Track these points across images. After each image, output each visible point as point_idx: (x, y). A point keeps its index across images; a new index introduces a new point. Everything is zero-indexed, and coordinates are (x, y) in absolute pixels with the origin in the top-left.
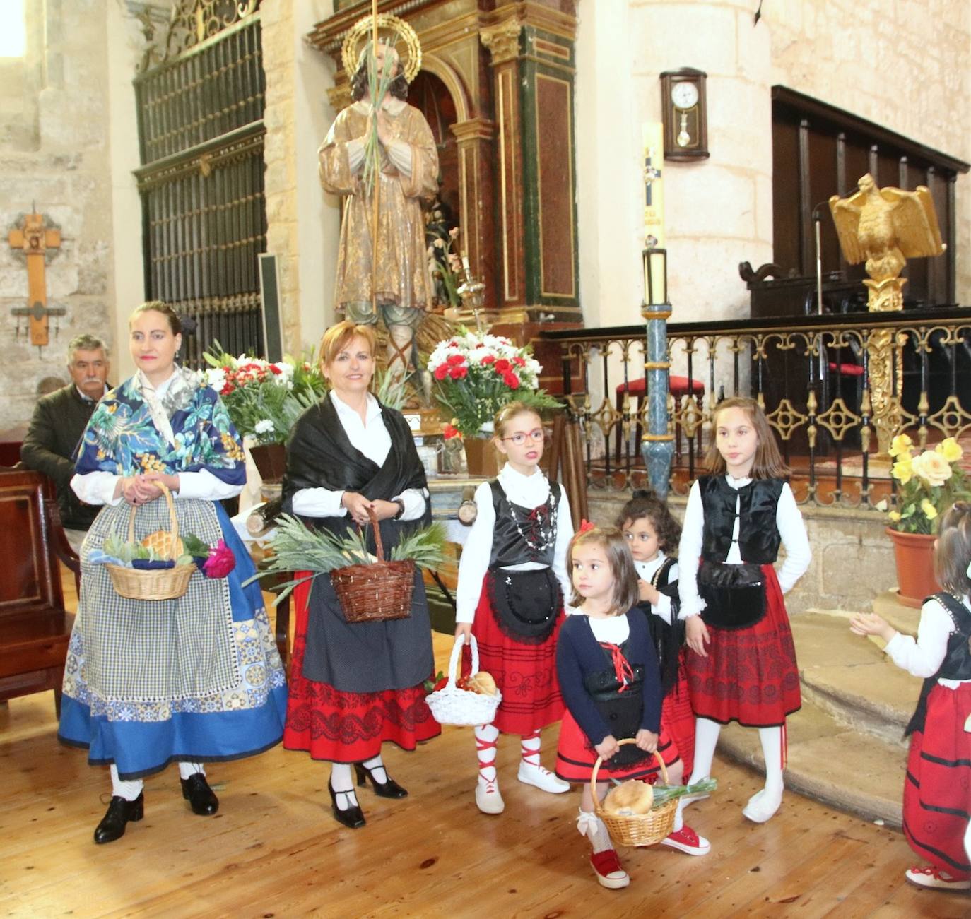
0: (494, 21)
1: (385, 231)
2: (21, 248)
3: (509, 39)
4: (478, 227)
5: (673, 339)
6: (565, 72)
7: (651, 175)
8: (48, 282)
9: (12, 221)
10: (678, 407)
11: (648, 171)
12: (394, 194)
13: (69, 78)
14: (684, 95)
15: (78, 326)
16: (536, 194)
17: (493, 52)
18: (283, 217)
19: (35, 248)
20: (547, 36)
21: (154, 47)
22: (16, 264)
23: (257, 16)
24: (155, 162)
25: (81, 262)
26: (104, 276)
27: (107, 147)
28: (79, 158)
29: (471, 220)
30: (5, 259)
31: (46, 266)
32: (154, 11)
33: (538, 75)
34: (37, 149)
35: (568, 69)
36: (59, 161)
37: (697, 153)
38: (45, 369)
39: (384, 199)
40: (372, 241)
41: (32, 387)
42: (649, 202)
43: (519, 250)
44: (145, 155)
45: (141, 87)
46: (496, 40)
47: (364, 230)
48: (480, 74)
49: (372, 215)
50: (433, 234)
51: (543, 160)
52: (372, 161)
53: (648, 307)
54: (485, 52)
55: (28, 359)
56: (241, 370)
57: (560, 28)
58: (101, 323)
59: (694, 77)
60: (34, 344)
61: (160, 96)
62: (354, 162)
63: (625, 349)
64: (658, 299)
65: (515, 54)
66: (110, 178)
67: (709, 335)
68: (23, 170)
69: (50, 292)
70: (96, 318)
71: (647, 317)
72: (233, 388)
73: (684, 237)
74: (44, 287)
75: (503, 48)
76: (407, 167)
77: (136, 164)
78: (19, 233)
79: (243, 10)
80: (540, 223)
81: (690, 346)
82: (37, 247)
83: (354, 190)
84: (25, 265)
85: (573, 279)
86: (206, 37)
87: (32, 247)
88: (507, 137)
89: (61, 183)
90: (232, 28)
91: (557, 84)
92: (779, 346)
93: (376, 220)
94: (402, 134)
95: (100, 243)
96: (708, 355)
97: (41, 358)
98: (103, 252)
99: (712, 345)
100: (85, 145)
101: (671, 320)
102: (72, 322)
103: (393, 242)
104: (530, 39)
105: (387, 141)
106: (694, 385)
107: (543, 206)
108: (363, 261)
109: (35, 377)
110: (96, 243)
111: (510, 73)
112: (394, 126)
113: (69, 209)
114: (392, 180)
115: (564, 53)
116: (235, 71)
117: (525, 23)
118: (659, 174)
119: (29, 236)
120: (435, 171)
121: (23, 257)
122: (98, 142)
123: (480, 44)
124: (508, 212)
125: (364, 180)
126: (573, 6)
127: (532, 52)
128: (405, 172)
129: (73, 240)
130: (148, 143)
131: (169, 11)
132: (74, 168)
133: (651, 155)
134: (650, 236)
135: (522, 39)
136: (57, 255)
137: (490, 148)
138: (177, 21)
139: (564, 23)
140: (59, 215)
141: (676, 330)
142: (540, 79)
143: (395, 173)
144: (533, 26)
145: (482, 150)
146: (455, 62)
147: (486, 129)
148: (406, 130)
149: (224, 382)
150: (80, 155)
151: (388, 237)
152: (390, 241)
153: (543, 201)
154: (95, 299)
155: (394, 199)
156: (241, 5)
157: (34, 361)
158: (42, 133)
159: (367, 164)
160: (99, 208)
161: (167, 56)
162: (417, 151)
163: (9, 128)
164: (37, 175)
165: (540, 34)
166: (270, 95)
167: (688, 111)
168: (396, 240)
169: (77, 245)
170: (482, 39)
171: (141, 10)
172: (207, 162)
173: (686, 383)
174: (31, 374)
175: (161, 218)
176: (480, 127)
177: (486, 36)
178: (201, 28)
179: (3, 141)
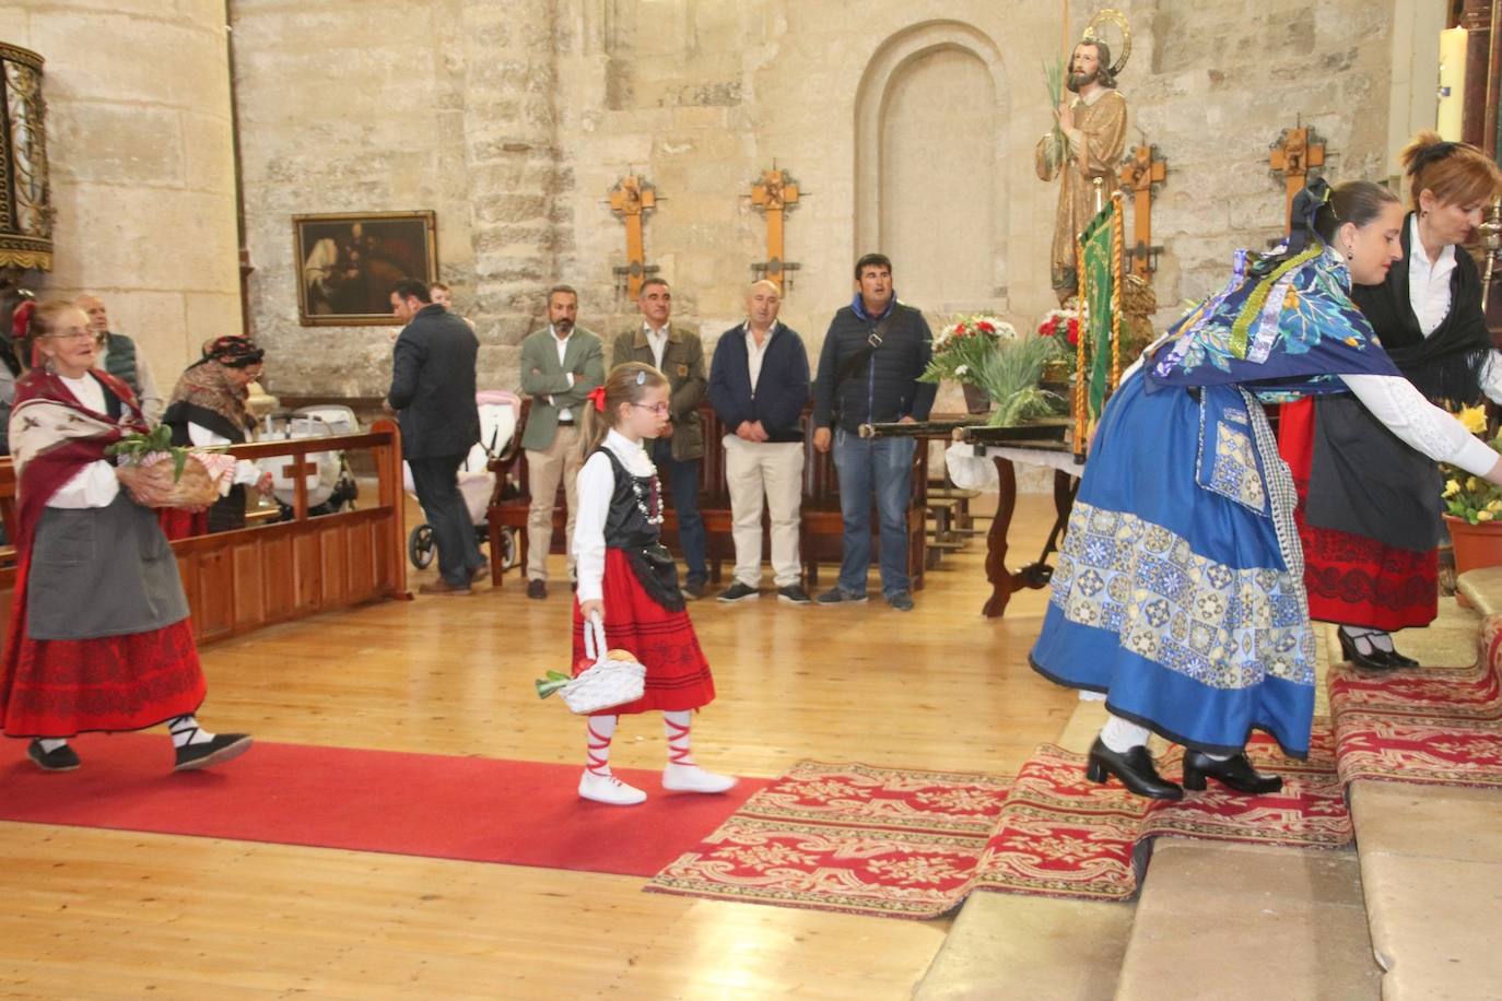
2: (1281, 170)
9: (1275, 139)
22: (1277, 188)
27: (1390, 33)
28: (1353, 54)
30: (1267, 183)
34: (1310, 51)
36: (1331, 62)
66: (1389, 73)
68: (1293, 78)
76: (1078, 153)
78: (1279, 152)
82: (1297, 166)
84: (1286, 189)
87: (1291, 167)
89: (1332, 87)
95: (1370, 155)
98: (1374, 166)
100: (1363, 35)
110: (1366, 156)
112: (1086, 115)
113: (1338, 118)
119: (1288, 156)
121: (1283, 180)
122: (1378, 30)
128: (1079, 158)
129: (1339, 155)
132: (1347, 67)
140: (1326, 127)
150: (1355, 50)
158: (1317, 30)
160: (1373, 112)
163: (1292, 27)
164: (1307, 81)
169: (1342, 160)
179: (1286, 44)
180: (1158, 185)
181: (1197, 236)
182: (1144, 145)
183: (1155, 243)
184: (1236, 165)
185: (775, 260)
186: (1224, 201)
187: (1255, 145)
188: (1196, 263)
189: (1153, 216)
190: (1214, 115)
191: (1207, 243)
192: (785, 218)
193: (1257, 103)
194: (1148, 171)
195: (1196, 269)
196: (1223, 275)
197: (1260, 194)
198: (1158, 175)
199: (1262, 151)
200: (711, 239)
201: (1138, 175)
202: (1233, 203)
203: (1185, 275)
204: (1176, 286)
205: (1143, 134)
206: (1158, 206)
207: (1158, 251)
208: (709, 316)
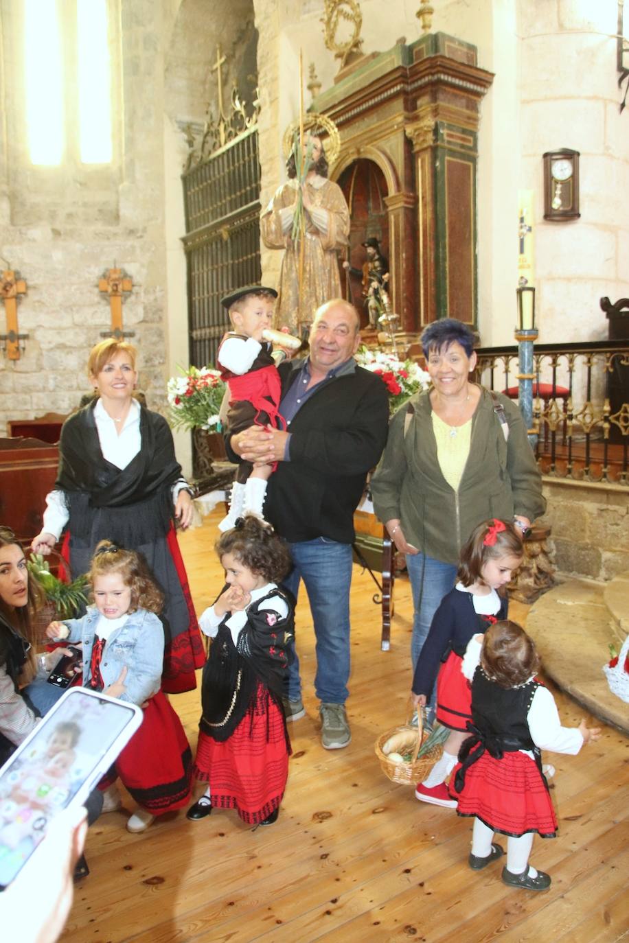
0: (416, 118)
1: (308, 276)
2: (106, 291)
3: (426, 132)
4: (402, 272)
5: (542, 356)
6: (469, 155)
7: (524, 230)
8: (124, 314)
9: (101, 274)
10: (546, 407)
11: (521, 227)
12: (315, 248)
13: (138, 176)
14: (562, 170)
15: (143, 344)
16: (444, 248)
17: (414, 143)
18: (272, 267)
19: (115, 291)
20: (455, 129)
21: (194, 151)
22: (104, 302)
23: (257, 126)
24: (195, 231)
25: (146, 301)
26: (161, 310)
27: (163, 222)
28: (145, 230)
29: (397, 268)
30: (97, 299)
31: (122, 303)
32: (194, 127)
33: (447, 158)
34: (118, 224)
35: (472, 153)
36: (132, 232)
37: (570, 214)
39: (308, 252)
40: (299, 283)
42: (522, 251)
43: (432, 290)
44: (188, 227)
45: (186, 180)
46: (417, 133)
47: (294, 275)
48: (405, 159)
49: (299, 263)
50: (372, 278)
51: (450, 223)
52: (298, 224)
53: (519, 332)
54: (408, 143)
56: (202, 379)
57: (465, 122)
59: (570, 155)
61: (198, 186)
62: (285, 224)
63: (507, 363)
64: (527, 325)
65: (431, 143)
66: (165, 243)
67: (570, 353)
68: (108, 239)
69: (125, 321)
70: (155, 339)
71: (519, 339)
72: (192, 392)
73: (559, 278)
74: (121, 318)
75: (421, 139)
76: (324, 227)
77: (183, 233)
78: (105, 282)
79: (249, 121)
80: (447, 269)
81: (554, 362)
82: (117, 291)
83: (286, 245)
84: (109, 303)
85: (473, 311)
86: (226, 143)
87: (113, 290)
88: (425, 206)
89: (133, 247)
90: (243, 135)
91: (462, 165)
92: (622, 362)
93: (302, 267)
94: (322, 202)
95: (158, 288)
96: (568, 369)
98: (160, 294)
99: (571, 361)
100: (149, 220)
101: (536, 342)
102: (139, 341)
103: (315, 283)
104: (441, 131)
105: (310, 208)
106: (558, 390)
107: (450, 257)
108: (292, 299)
110: (156, 287)
111: (427, 157)
112: (317, 197)
113: (138, 265)
114: (314, 238)
115: (469, 141)
116: (244, 165)
117: (439, 119)
118: (530, 229)
119: (111, 283)
120: (347, 229)
121: (108, 298)
122: (157, 218)
123: (406, 137)
124: (425, 261)
125: (293, 238)
126: (476, 105)
127: (443, 141)
128: (323, 231)
129: (140, 286)
130: (190, 218)
131: (203, 126)
132: (141, 237)
133: (524, 215)
134: (522, 278)
135: (436, 131)
136: (130, 296)
137: (412, 214)
138: (208, 132)
139: (469, 118)
140: (131, 269)
141: (541, 350)
142: (449, 161)
143: (316, 232)
144: (445, 121)
145: (406, 215)
146: (388, 151)
147: (409, 200)
148: (325, 200)
149: (187, 387)
150: (145, 228)
151: (310, 281)
152: (311, 283)
153: (450, 252)
154: (154, 325)
155: (316, 252)
156: (247, 119)
158: (121, 213)
159: (295, 225)
160: (158, 264)
161: (202, 158)
162: (332, 215)
163: (100, 211)
164: (117, 242)
165: (450, 127)
166: (264, 182)
167: (563, 182)
168: (317, 282)
169: (143, 289)
170: (407, 133)
171: (185, 126)
172: (225, 230)
173: (550, 390)
175: (198, 269)
176: (405, 199)
177: (409, 130)
178: (223, 136)
179: (96, 220)
180: (22, 296)
181: (51, 328)
182: (9, 269)
183: (22, 332)
184: (75, 287)
186: (69, 308)
187: (87, 276)
188: (52, 346)
189: (19, 315)
190: (58, 255)
191: (59, 333)
193: (86, 251)
194: (14, 287)
195: (52, 349)
196: (71, 353)
197: (92, 305)
198: (22, 289)
199: (92, 280)
201: (8, 288)
202: (74, 309)
203: (44, 353)
204: (38, 359)
205: (9, 264)
206: (22, 308)
207: (25, 337)
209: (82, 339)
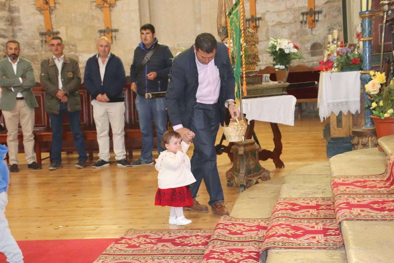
15: (327, 18)
38: (314, 39)
41: (308, 47)
55: (307, 35)
58: (338, 16)
60: (309, 28)
69: (316, 3)
74: (314, 1)
97: (312, 34)
102: (325, 16)
109: (310, 43)
157: (310, 35)
174: (308, 41)
181: (274, 12)
183: (258, 16)
185: (108, 28)
188: (274, 23)
189: (257, 5)
191: (278, 15)
192: (110, 11)
195: (274, 25)
196: (285, 27)
200: (80, 20)
203: (270, 28)
204: (267, 33)
207: (259, 19)
208: (83, 52)
209: (291, 17)
